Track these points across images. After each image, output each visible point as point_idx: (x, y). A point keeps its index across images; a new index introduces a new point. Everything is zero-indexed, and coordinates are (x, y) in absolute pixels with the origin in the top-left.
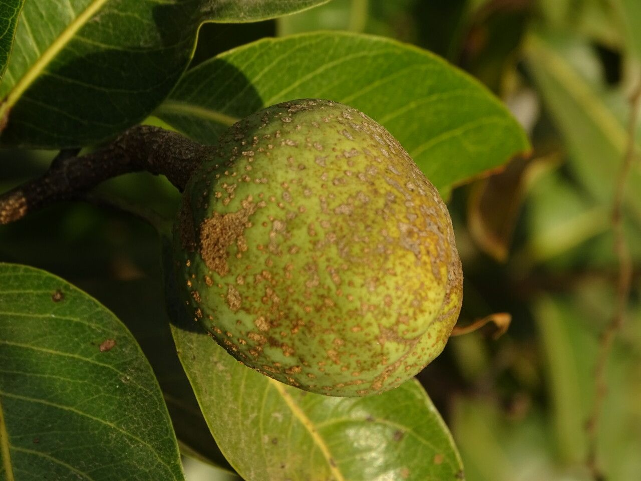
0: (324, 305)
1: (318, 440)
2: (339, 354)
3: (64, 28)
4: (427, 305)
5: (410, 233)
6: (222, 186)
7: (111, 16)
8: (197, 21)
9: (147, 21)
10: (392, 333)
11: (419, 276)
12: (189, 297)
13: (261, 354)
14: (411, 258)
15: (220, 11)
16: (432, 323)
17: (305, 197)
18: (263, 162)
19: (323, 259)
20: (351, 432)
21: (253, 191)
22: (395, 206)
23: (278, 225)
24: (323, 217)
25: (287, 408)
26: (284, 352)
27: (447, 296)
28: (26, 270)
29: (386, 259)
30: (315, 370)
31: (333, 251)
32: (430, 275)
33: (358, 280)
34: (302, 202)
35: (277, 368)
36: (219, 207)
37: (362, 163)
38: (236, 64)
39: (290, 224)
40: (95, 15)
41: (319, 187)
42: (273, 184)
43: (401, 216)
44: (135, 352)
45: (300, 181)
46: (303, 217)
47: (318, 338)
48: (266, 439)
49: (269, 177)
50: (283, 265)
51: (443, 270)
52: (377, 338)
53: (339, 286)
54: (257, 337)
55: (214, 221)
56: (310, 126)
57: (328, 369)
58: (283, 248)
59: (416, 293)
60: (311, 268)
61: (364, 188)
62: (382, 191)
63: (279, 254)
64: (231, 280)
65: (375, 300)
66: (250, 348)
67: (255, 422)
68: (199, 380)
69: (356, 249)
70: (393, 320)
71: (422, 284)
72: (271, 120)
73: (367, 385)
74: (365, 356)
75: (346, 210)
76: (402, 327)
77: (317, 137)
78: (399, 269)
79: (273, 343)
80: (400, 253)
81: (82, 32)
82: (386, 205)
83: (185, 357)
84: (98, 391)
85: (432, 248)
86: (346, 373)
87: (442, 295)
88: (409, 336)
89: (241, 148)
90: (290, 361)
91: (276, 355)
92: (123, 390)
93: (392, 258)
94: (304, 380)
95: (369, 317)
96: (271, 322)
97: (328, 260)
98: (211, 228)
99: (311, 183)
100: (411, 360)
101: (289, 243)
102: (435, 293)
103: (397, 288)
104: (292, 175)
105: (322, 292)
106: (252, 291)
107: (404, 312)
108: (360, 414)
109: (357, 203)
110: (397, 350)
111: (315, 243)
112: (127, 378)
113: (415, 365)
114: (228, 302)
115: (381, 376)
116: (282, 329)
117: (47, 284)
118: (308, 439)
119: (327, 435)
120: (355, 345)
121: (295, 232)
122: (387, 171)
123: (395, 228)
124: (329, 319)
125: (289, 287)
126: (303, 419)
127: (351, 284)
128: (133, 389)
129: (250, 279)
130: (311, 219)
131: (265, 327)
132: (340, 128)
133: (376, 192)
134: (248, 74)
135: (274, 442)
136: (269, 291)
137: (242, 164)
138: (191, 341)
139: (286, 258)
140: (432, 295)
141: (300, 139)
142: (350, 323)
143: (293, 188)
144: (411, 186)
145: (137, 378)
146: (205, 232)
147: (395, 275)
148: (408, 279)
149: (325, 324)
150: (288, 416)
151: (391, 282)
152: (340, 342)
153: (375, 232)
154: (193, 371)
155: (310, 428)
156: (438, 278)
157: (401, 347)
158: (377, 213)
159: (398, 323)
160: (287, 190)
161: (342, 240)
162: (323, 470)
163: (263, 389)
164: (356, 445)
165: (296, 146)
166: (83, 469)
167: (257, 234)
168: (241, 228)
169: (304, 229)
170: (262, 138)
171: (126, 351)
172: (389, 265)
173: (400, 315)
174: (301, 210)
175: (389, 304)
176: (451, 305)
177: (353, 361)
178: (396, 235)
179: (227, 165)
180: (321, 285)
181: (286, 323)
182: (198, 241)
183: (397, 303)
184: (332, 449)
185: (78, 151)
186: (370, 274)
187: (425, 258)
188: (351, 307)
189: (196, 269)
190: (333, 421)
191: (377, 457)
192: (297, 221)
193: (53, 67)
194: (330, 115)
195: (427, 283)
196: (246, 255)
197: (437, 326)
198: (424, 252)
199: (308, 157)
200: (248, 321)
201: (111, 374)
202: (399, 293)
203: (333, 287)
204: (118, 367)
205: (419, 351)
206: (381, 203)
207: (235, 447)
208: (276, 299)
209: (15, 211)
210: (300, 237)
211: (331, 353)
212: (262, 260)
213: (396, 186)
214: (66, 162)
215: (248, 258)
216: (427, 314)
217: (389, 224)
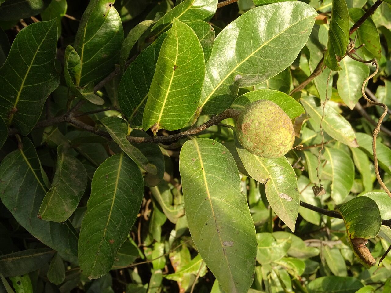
0: (267, 139)
1: (266, 170)
2: (271, 149)
3: (212, 91)
4: (288, 138)
5: (284, 124)
6: (245, 117)
7: (221, 88)
8: (238, 88)
9: (228, 89)
10: (281, 144)
11: (286, 132)
12: (240, 140)
13: (255, 150)
14: (284, 129)
15: (243, 85)
16: (289, 142)
17: (262, 118)
18: (253, 112)
19: (267, 130)
20: (273, 168)
21: (252, 118)
22: (281, 119)
23: (257, 124)
24: (266, 122)
25: (260, 164)
26: (260, 150)
27: (292, 137)
28: (207, 139)
29: (279, 129)
30: (266, 153)
31: (269, 129)
32: (289, 132)
33: (274, 134)
34: (262, 119)
35: (258, 153)
36: (245, 121)
37: (273, 111)
38: (246, 96)
39: (260, 124)
40: (218, 88)
41: (265, 116)
42: (256, 116)
43: (282, 121)
44: (229, 154)
45: (261, 115)
46: (262, 122)
47: (266, 146)
48: (256, 170)
49: (255, 115)
50: (258, 132)
51: (291, 131)
52: (278, 145)
53: (270, 135)
54: (254, 147)
55: (244, 124)
56: (262, 104)
57: (269, 152)
58: (258, 128)
59: (286, 136)
60: (264, 132)
61: (274, 116)
62: (278, 116)
63: (258, 130)
64: (248, 136)
65: (278, 138)
66: (253, 149)
67: (254, 166)
68: (242, 158)
69: (273, 128)
70: (281, 141)
71: (287, 134)
72: (254, 104)
73: (277, 156)
74: (276, 149)
75: (271, 120)
76: (283, 143)
77: (264, 106)
78: (282, 131)
79: (257, 148)
80: (282, 128)
81: (215, 92)
82: (279, 119)
83: (239, 154)
84: (222, 162)
85: (289, 127)
86: (272, 153)
87: (291, 136)
88: (285, 145)
89: (249, 110)
90: (261, 151)
91: (258, 150)
92: (227, 161)
93: (280, 129)
94: (264, 155)
95: (277, 141)
96: (257, 144)
97: (268, 130)
98: (244, 126)
99: (263, 115)
100: (285, 150)
101: (260, 127)
102: (290, 136)
103: (282, 135)
104: (259, 114)
105: (266, 137)
106: (252, 137)
107: (284, 140)
108: (275, 164)
109: (273, 119)
110: (283, 148)
111: (265, 127)
112: (228, 159)
113: (286, 151)
114: (248, 140)
115: (279, 153)
116: (259, 145)
117: (211, 141)
118: (264, 170)
119: (268, 169)
120: (274, 147)
121: (261, 125)
122: (278, 112)
123: (281, 123)
124: (269, 142)
125: (260, 136)
126: (263, 166)
127: (272, 135)
128: (229, 161)
129: (252, 135)
130: (264, 122)
131: (255, 145)
132: (268, 104)
133: (276, 116)
134: (249, 98)
135: (258, 170)
136: (256, 137)
137: (249, 113)
138: (240, 151)
139: (259, 130)
140: (289, 136)
141: (260, 107)
142: (273, 142)
143: (260, 116)
144: (283, 115)
145: (230, 159)
146: (242, 127)
147: (281, 132)
148: (284, 133)
149: (268, 143)
150: (260, 165)
151: (281, 134)
152: (271, 147)
153: (277, 124)
154: (241, 156)
155: (265, 167)
156: (290, 133)
157: (283, 147)
158: (277, 120)
159: (282, 142)
160: (258, 117)
161: (270, 126)
162: (268, 176)
163: (255, 160)
164: (274, 171)
165: (260, 108)
166: (220, 177)
167: (253, 126)
168: (250, 125)
169: (262, 125)
170: (253, 107)
171: (228, 153)
172: (280, 130)
173: (283, 140)
174: (261, 121)
175: (280, 138)
176: (293, 139)
177: (274, 150)
178: (281, 124)
179: (246, 113)
180: (267, 135)
181: (260, 143)
182: (241, 128)
183: (282, 138)
184: (269, 172)
185: (216, 115)
186: (276, 132)
187: (287, 129)
188: (273, 139)
189: (241, 134)
190: (269, 166)
191: (278, 173)
192: (261, 123)
193: (210, 99)
194: (266, 102)
195: (288, 134)
196: (251, 130)
197: (290, 143)
198: (287, 128)
199: (262, 110)
200: (252, 143)
201: (225, 158)
202: (282, 136)
203: (269, 136)
204: (226, 157)
205: (287, 148)
206: (278, 118)
207: (250, 171)
208: (257, 139)
209: (204, 128)
210: (262, 126)
211: (269, 149)
212: (254, 131)
213: (281, 115)
214: (214, 117)
215: (251, 131)
216: (288, 140)
217: (280, 122)
